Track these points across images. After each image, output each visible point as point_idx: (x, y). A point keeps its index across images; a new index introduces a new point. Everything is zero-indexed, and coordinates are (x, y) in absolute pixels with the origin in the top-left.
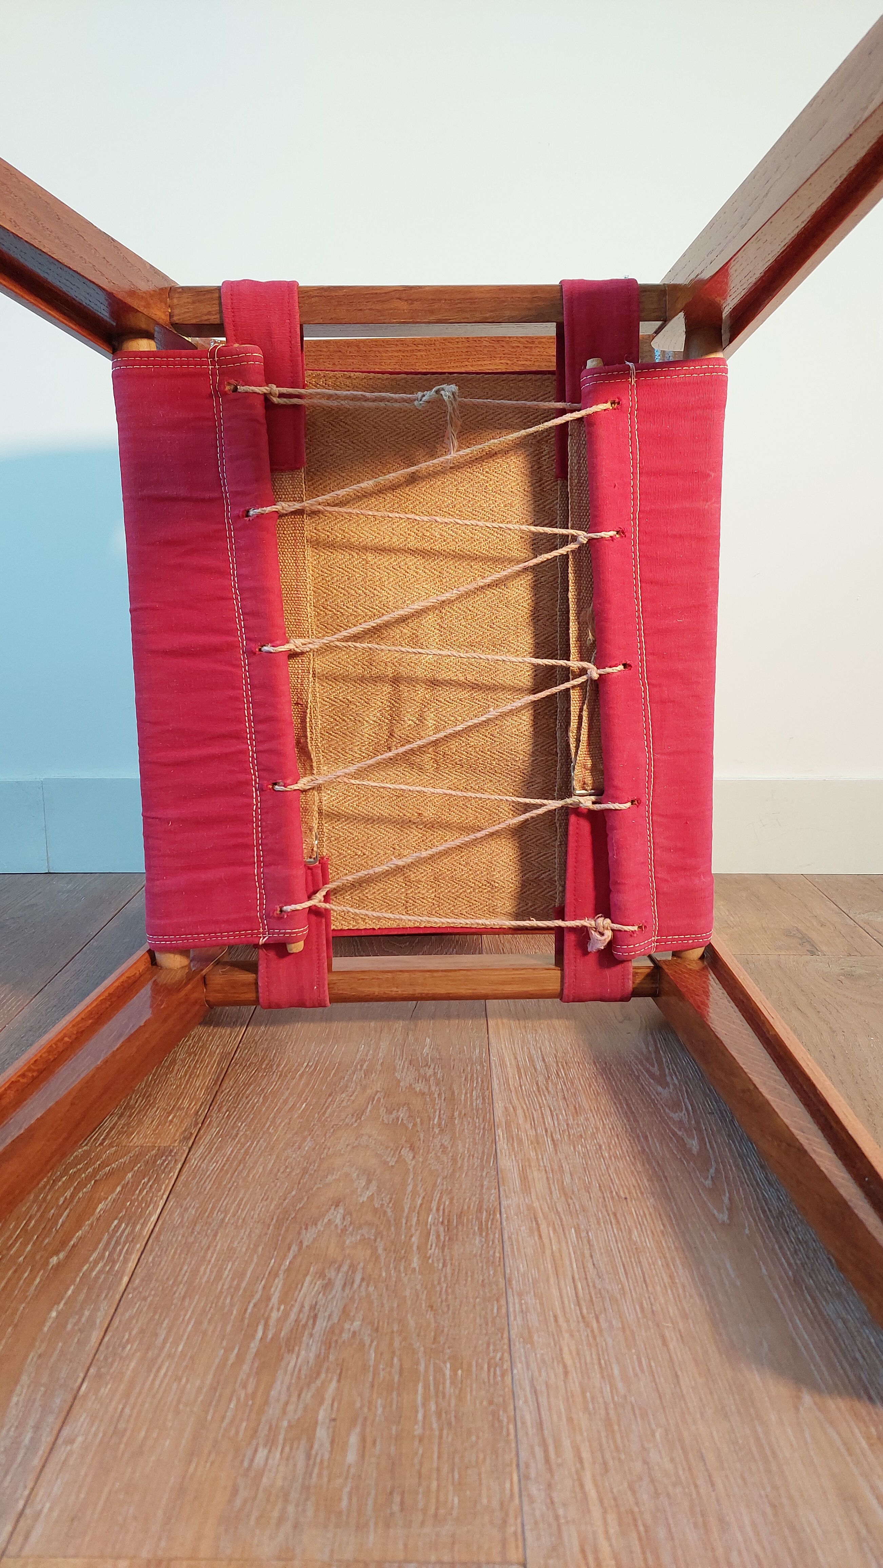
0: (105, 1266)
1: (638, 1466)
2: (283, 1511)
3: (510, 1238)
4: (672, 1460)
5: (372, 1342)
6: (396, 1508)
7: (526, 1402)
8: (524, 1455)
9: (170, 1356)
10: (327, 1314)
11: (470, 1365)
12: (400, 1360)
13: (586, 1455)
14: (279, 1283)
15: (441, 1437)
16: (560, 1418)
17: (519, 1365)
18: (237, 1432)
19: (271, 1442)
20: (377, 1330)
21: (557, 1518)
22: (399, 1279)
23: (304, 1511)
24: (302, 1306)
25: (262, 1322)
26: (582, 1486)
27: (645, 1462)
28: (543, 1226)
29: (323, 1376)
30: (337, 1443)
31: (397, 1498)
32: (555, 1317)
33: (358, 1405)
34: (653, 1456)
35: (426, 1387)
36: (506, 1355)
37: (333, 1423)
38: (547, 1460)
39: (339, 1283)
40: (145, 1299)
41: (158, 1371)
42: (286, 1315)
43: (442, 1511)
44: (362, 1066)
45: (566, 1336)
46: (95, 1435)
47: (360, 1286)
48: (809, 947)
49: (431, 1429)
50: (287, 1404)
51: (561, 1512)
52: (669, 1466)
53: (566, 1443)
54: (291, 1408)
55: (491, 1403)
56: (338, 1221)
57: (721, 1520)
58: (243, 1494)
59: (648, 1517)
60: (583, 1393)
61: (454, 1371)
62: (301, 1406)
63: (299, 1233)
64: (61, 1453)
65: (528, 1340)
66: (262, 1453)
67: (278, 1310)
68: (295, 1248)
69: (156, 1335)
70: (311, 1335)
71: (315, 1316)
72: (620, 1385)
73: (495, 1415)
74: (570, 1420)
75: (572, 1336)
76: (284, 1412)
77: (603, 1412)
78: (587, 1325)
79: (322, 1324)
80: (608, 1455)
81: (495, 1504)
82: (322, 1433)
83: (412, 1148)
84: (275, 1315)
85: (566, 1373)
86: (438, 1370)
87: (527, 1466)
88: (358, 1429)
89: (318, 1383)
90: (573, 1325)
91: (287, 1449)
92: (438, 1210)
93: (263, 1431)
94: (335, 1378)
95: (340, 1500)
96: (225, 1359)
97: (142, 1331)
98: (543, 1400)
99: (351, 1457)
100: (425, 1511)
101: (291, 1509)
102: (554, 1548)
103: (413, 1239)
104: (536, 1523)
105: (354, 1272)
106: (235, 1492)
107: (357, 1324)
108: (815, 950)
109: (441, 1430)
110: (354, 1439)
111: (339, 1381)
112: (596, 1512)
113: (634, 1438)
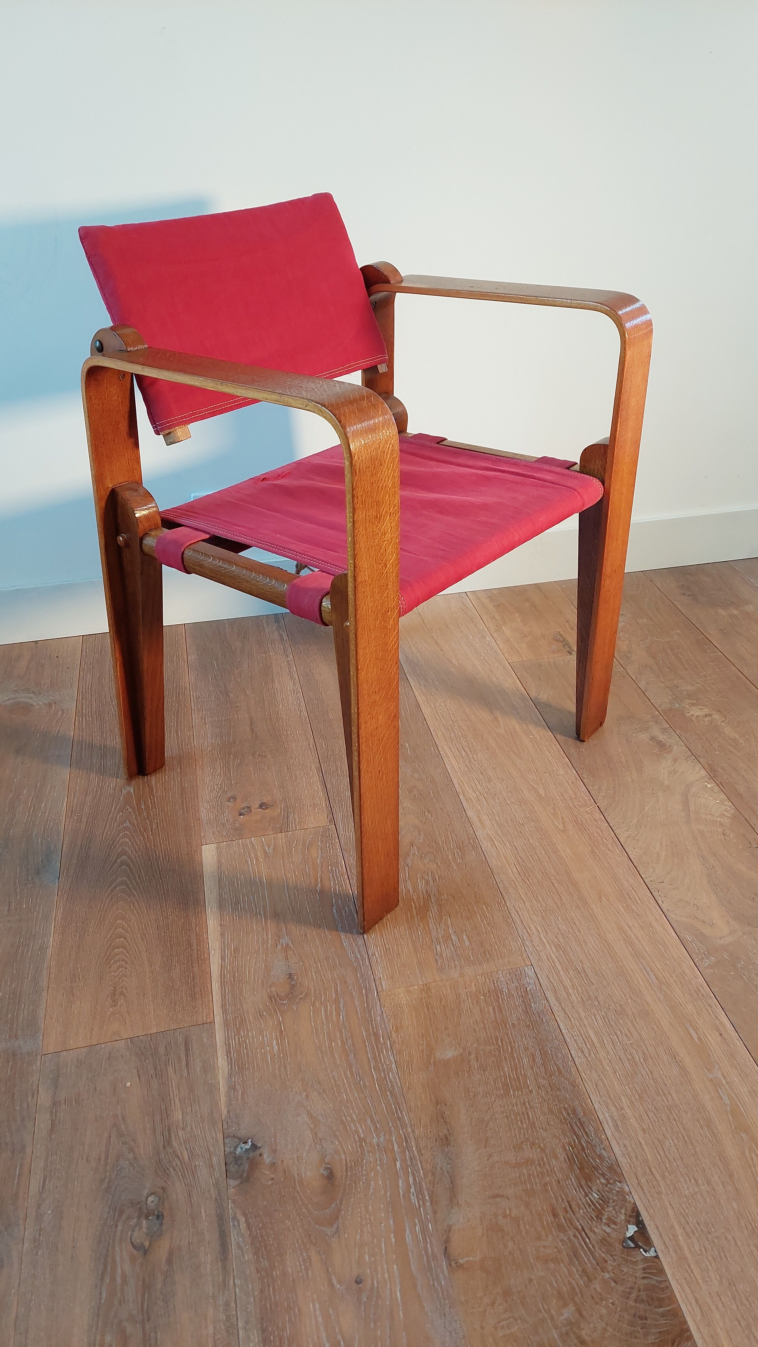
1: (556, 930)
2: (455, 964)
3: (485, 850)
4: (566, 927)
5: (454, 902)
6: (488, 956)
7: (514, 915)
8: (520, 933)
10: (433, 894)
11: (491, 904)
12: (467, 907)
13: (539, 929)
15: (492, 932)
16: (528, 919)
17: (508, 902)
18: (427, 942)
19: (439, 943)
21: (537, 950)
23: (461, 962)
24: (423, 892)
25: (412, 901)
26: (541, 939)
27: (558, 928)
28: (496, 843)
29: (444, 917)
30: (460, 940)
31: (487, 953)
32: (514, 881)
33: (461, 926)
34: (560, 926)
35: (480, 916)
36: (502, 899)
37: (456, 933)
38: (528, 934)
39: (431, 881)
42: (419, 897)
43: (502, 954)
45: (520, 888)
46: (381, 952)
48: (568, 649)
49: (488, 930)
50: (437, 929)
51: (537, 948)
52: (566, 929)
53: (533, 927)
54: (439, 930)
55: (503, 917)
56: (417, 853)
57: (585, 942)
58: (439, 961)
59: (563, 945)
60: (532, 909)
61: (487, 908)
62: (442, 929)
63: (405, 861)
64: (374, 959)
65: (508, 892)
66: (438, 947)
68: (407, 868)
70: (432, 903)
71: (430, 896)
72: (542, 903)
73: (506, 921)
74: (531, 918)
75: (521, 888)
76: (438, 933)
77: (540, 914)
78: (525, 882)
79: (433, 898)
80: (546, 929)
81: (517, 949)
82: (453, 937)
85: (524, 902)
86: (482, 909)
87: (522, 936)
88: (465, 934)
89: (444, 920)
90: (521, 884)
91: (445, 945)
92: (453, 841)
93: (434, 940)
94: (448, 918)
95: (470, 957)
98: (520, 914)
99: (467, 943)
100: (497, 955)
101: (457, 962)
102: (539, 959)
103: (450, 857)
104: (531, 953)
106: (437, 960)
108: (571, 651)
109: (491, 929)
110: (465, 937)
111: (450, 918)
112: (548, 946)
113: (553, 921)
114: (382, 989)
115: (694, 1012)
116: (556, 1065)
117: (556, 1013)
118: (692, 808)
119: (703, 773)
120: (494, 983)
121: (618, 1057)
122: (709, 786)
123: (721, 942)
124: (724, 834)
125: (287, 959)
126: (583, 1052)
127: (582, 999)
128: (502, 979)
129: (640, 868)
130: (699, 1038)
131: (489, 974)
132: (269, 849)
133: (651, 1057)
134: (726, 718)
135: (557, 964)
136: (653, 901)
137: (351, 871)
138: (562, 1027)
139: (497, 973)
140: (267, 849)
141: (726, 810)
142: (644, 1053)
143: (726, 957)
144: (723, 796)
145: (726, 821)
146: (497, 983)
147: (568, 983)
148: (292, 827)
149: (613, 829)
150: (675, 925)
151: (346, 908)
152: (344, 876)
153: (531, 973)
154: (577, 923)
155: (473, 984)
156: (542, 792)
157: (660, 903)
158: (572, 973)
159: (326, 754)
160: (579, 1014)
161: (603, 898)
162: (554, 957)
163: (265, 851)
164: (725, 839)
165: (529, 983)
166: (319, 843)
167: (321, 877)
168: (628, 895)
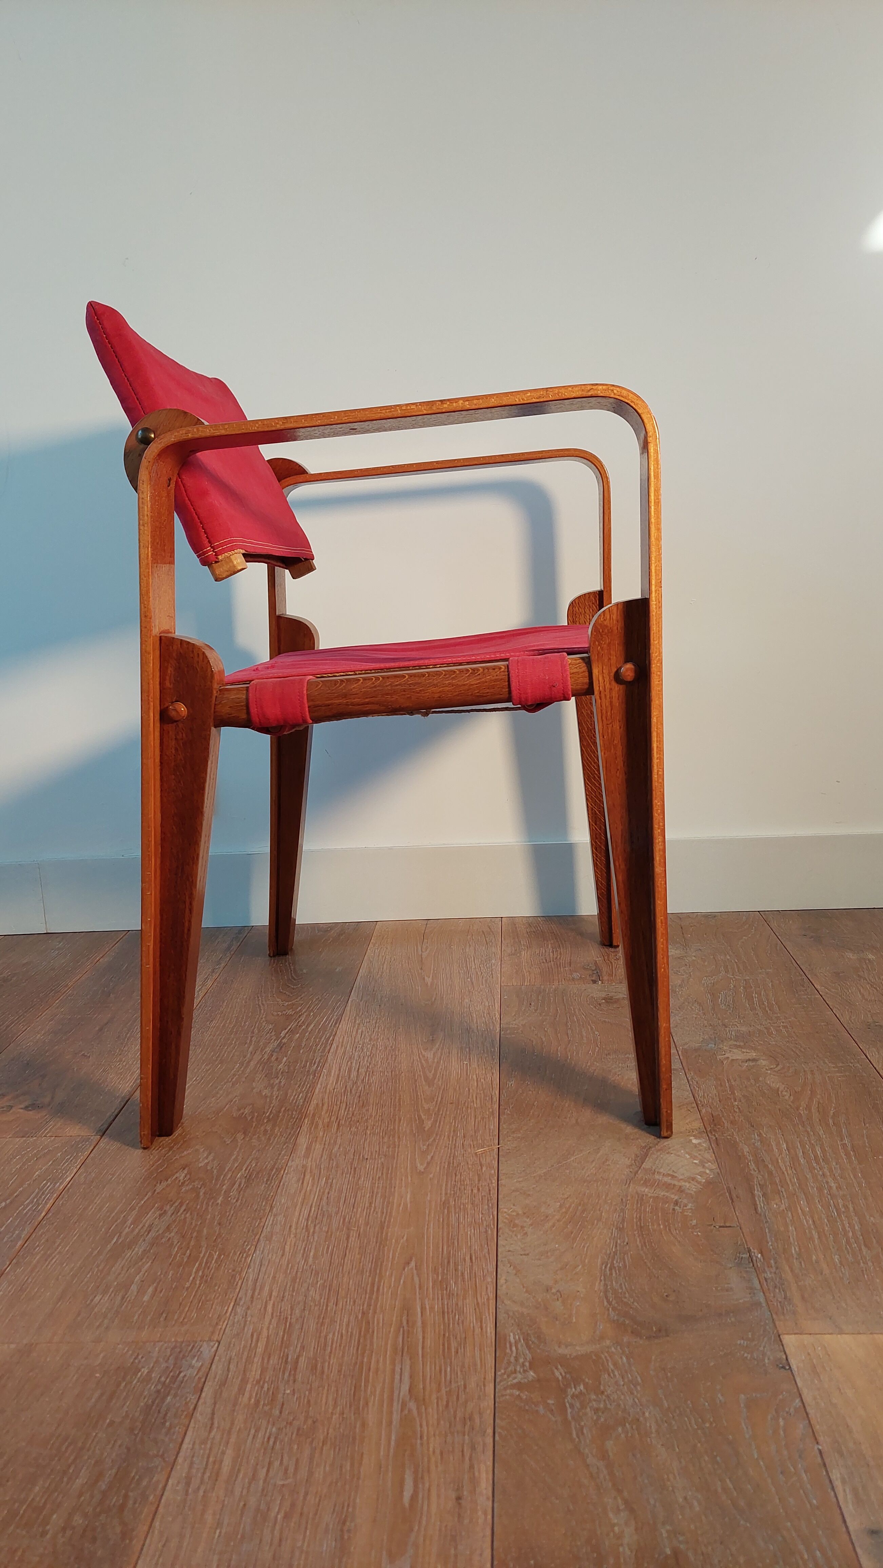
0: (33, 1206)
1: (301, 1298)
2: (102, 1323)
3: (284, 1184)
4: (321, 1295)
5: (178, 1242)
6: (162, 1319)
7: (254, 1269)
8: (241, 1294)
9: (59, 1253)
10: (157, 1229)
11: (230, 1253)
12: (191, 1251)
13: (275, 1293)
14: (134, 1213)
15: (199, 1287)
16: (268, 1277)
17: (258, 1252)
18: (87, 1289)
19: (105, 1291)
20: (183, 1237)
21: (246, 1321)
22: (207, 1209)
23: (113, 1322)
24: (144, 1226)
25: (118, 1234)
26: (265, 1308)
27: (306, 1295)
28: (308, 1176)
29: (144, 1260)
30: (141, 1291)
31: (164, 1315)
32: (291, 1226)
33: (159, 1274)
34: (311, 1293)
35: (200, 1264)
36: (253, 1247)
37: (142, 1283)
38: (252, 1297)
39: (169, 1213)
40: (53, 1224)
41: (52, 1260)
42: (133, 1230)
43: (186, 1320)
44: (232, 1079)
45: (292, 1236)
47: (182, 1213)
48: (595, 977)
49: (196, 1284)
50: (119, 1274)
51: (249, 1319)
52: (317, 1297)
53: (267, 1288)
55: (234, 1270)
56: (181, 1178)
58: (83, 1315)
59: (294, 1320)
60: (288, 1265)
61: (219, 1256)
62: (127, 1275)
65: (269, 1239)
66: (98, 1297)
67: (129, 1227)
68: (149, 1194)
69: (55, 1243)
70: (144, 1240)
71: (150, 1230)
72: (311, 1259)
73: (234, 1277)
74: (274, 1278)
75: (296, 1237)
76: (117, 1278)
77: (294, 1274)
78: (307, 1231)
79: (152, 1234)
80: (287, 1294)
81: (216, 1316)
82: (134, 1288)
84: (126, 1230)
85: (283, 1255)
86: (211, 1255)
87: (241, 1299)
88: (154, 1285)
89: (140, 1263)
90: (299, 1230)
91: (113, 1295)
92: (246, 1170)
93: (102, 1287)
95: (133, 1317)
96: (91, 1253)
97: (47, 1240)
98: (263, 1269)
99: (146, 1298)
100: (177, 1320)
101: (106, 1321)
102: (238, 1334)
103: (224, 1187)
104: (233, 1324)
105: (181, 1207)
106: (79, 1314)
107: (172, 1234)
108: (598, 979)
109: (200, 1284)
110: (151, 1290)
111: (152, 1263)
112: (268, 1318)
113: (305, 1285)
115: (438, 1451)
116: (126, 1496)
117: (197, 1415)
118: (647, 1165)
119: (698, 1126)
120: (136, 1358)
121: (242, 1504)
122: (695, 1142)
123: (562, 1351)
124: (677, 1204)
126: (188, 1484)
127: (257, 1403)
128: (154, 1354)
129: (504, 1231)
130: (414, 1497)
131: (140, 1344)
133: (301, 1514)
134: (778, 1065)
135: (261, 1346)
137: (69, 1189)
138: (187, 1440)
139: (154, 1344)
141: (701, 1174)
142: (293, 1505)
143: (557, 1374)
144: (708, 1156)
145: (692, 1188)
146: (142, 1358)
147: (254, 1373)
149: (501, 1179)
150: (501, 1316)
151: (17, 1232)
152: (53, 1194)
153: (208, 1352)
154: (342, 1291)
155: (103, 1354)
157: (501, 1283)
158: (274, 1361)
160: (232, 1424)
161: (412, 1265)
164: (674, 1209)
165: (191, 1366)
166: (59, 1154)
167: (21, 1192)
168: (456, 1265)
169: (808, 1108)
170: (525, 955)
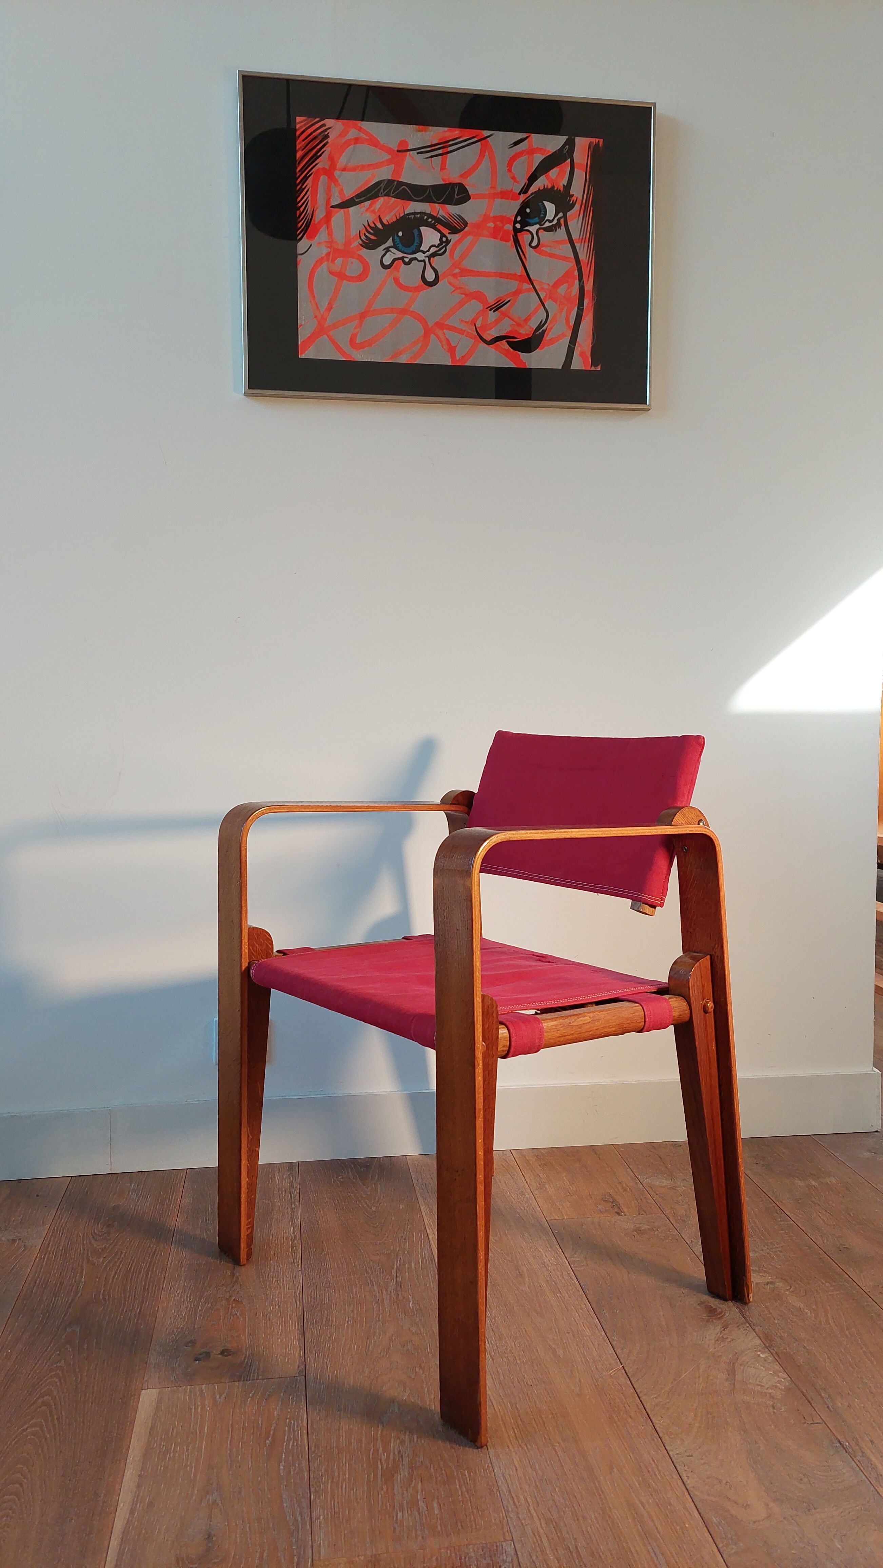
0: (293, 1442)
1: (551, 1502)
2: (416, 1533)
4: (563, 1498)
6: (460, 1527)
7: (502, 1482)
8: (505, 1503)
9: (344, 1480)
10: (407, 1455)
11: (475, 1470)
12: (445, 1470)
13: (529, 1500)
14: (380, 1441)
15: (470, 1500)
16: (517, 1487)
17: (496, 1469)
18: (386, 1508)
19: (401, 1509)
21: (522, 1523)
23: (424, 1532)
24: (395, 1453)
25: (379, 1461)
26: (530, 1512)
27: (553, 1500)
29: (414, 1481)
30: (429, 1507)
31: (459, 1524)
33: (433, 1491)
34: (556, 1498)
35: (459, 1481)
36: (490, 1465)
37: (425, 1500)
38: (515, 1504)
40: (321, 1456)
41: (342, 1487)
42: (388, 1456)
43: (478, 1527)
44: (379, 1318)
46: (327, 1515)
47: (417, 1441)
48: (616, 1210)
49: (466, 1498)
50: (403, 1494)
51: (523, 1521)
52: (562, 1501)
53: (522, 1498)
54: (405, 1496)
55: (488, 1485)
56: (397, 1410)
57: (584, 1518)
58: (398, 1529)
59: (556, 1520)
60: (525, 1476)
61: (469, 1474)
62: (409, 1495)
64: (317, 1523)
66: (400, 1514)
67: (384, 1455)
69: (333, 1472)
70: (403, 1465)
71: (402, 1456)
72: (539, 1472)
73: (490, 1489)
74: (521, 1488)
76: (403, 1498)
77: (534, 1483)
79: (406, 1460)
80: (538, 1499)
81: (498, 1522)
82: (421, 1504)
83: (421, 1367)
84: (384, 1458)
85: (516, 1470)
87: (507, 1507)
88: (436, 1501)
89: (413, 1485)
91: (409, 1512)
93: (397, 1506)
94: (420, 1482)
95: (437, 1527)
96: (369, 1479)
97: (326, 1471)
98: (509, 1482)
99: (436, 1512)
100: (471, 1527)
101: (419, 1532)
102: (523, 1534)
104: (514, 1526)
106: (395, 1529)
108: (620, 1212)
109: (470, 1498)
110: (435, 1505)
112: (537, 1521)
113: (548, 1492)
114: (319, 1557)
118: (738, 1377)
119: (758, 1342)
120: (460, 1559)
122: (761, 1355)
123: (755, 1527)
124: (774, 1408)
125: (210, 1517)
128: (473, 1554)
129: (666, 1439)
131: (457, 1548)
132: (220, 1398)
134: (791, 1287)
135: (544, 1539)
136: (676, 1476)
137: (312, 1425)
139: (467, 1548)
140: (218, 1397)
141: (779, 1382)
144: (777, 1367)
145: (778, 1394)
146: (465, 1558)
147: (554, 1563)
148: (254, 1376)
149: (640, 1395)
150: (699, 1505)
151: (297, 1465)
152: (303, 1431)
153: (510, 1549)
154: (578, 1496)
155: (434, 1559)
156: (560, 1352)
157: (685, 1479)
158: (561, 1552)
159: (312, 1303)
161: (615, 1470)
162: (541, 1531)
163: (215, 1400)
164: (774, 1412)
165: (504, 1561)
166: (282, 1394)
167: (275, 1430)
168: (646, 1467)
169: (827, 1322)
170: (550, 1189)
